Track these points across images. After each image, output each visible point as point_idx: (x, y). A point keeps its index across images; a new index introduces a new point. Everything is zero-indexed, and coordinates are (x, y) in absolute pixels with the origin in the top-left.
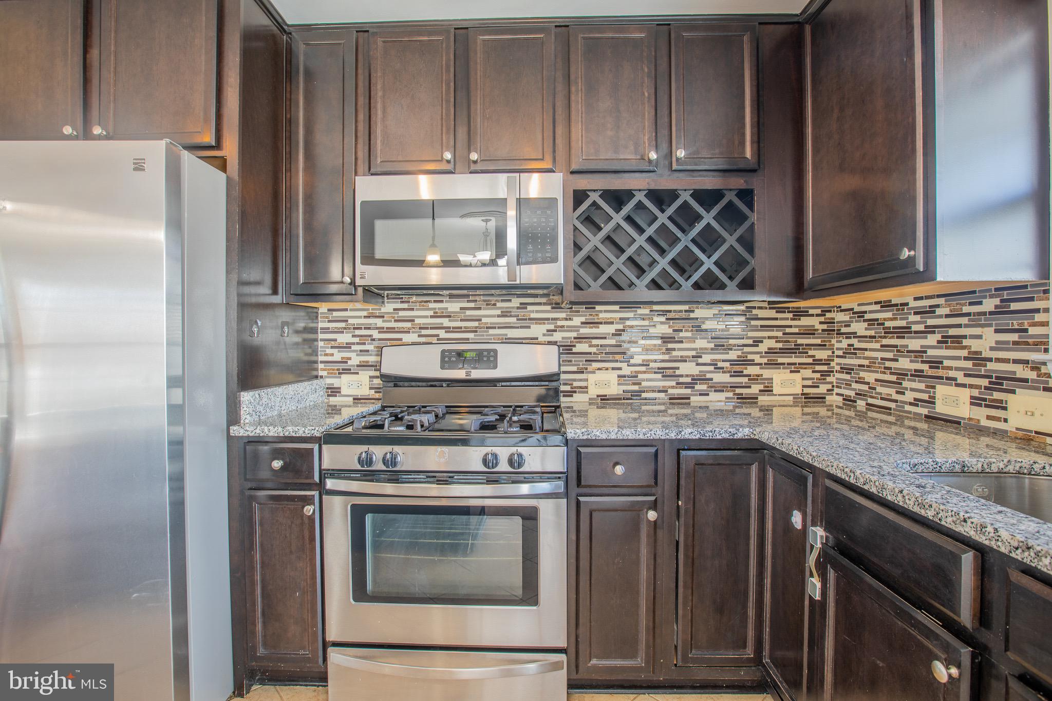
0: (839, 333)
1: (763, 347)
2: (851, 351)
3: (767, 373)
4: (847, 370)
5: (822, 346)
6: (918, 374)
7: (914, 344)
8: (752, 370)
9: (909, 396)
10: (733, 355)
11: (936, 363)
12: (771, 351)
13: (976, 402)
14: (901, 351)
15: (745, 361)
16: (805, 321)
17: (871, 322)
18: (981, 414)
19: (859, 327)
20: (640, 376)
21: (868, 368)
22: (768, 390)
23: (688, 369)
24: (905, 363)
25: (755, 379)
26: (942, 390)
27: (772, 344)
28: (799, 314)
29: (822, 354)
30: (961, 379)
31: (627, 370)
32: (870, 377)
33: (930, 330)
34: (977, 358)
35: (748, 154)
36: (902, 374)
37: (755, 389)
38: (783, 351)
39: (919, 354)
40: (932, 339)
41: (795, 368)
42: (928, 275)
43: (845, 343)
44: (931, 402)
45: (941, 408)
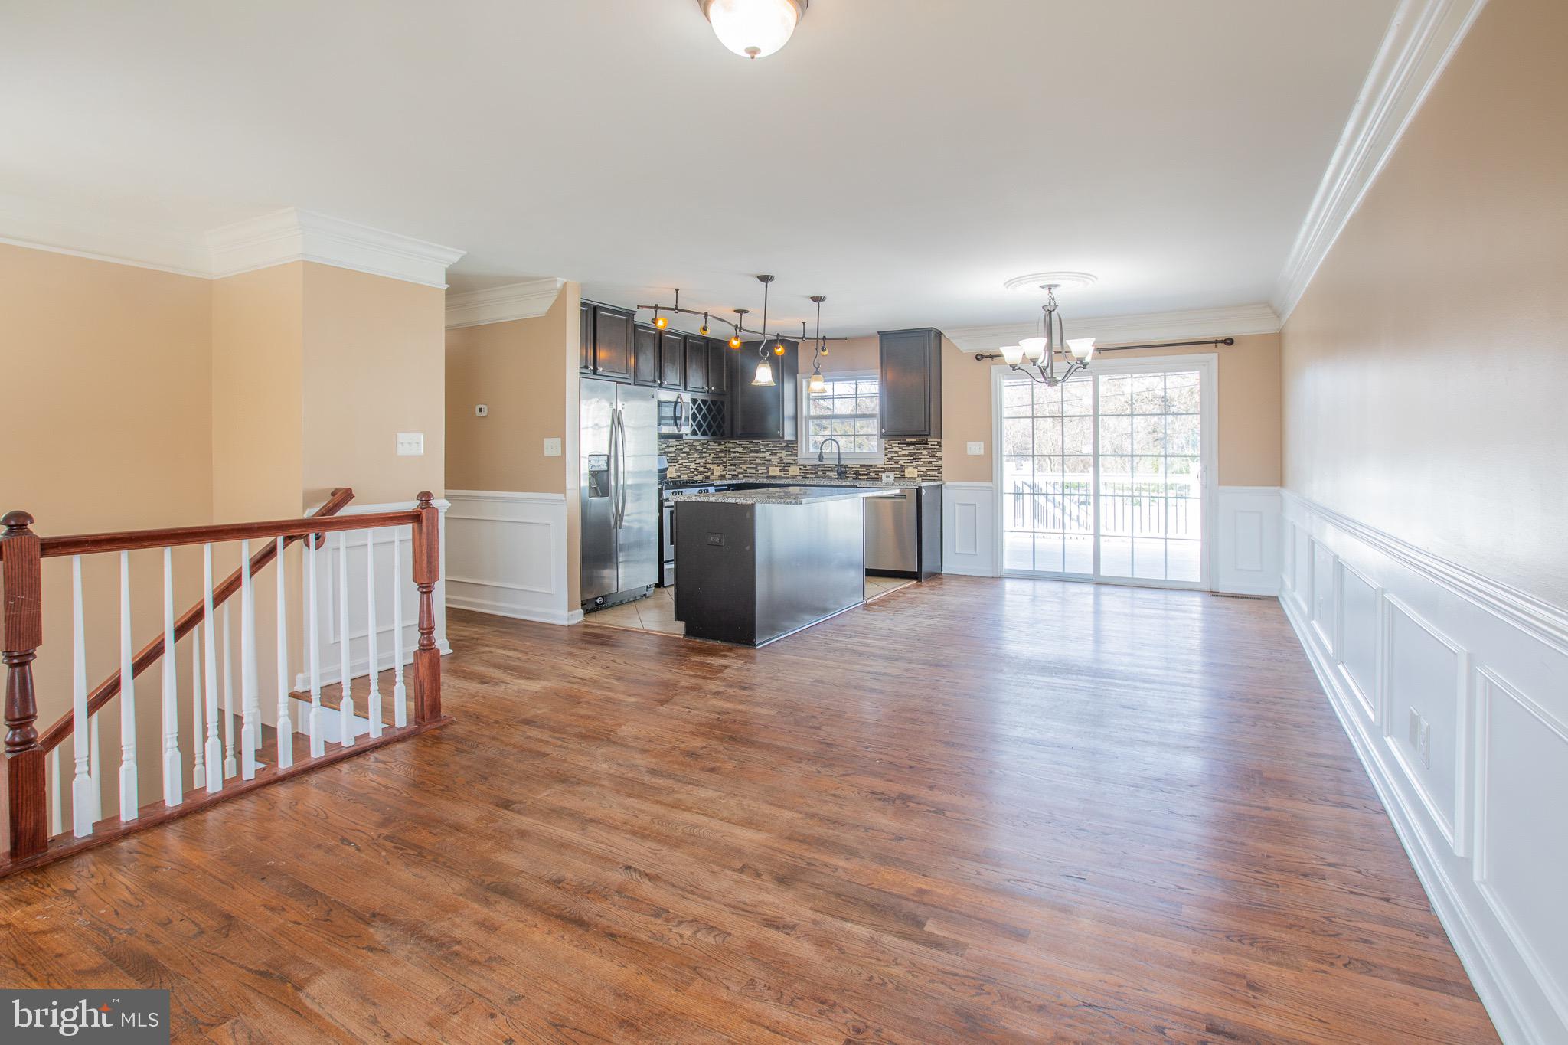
0: (729, 451)
1: (711, 457)
2: (735, 458)
3: (712, 467)
4: (731, 465)
5: (724, 457)
6: (763, 464)
7: (762, 455)
8: (708, 466)
9: (760, 471)
10: (704, 460)
11: (769, 461)
12: (713, 458)
13: (781, 470)
14: (757, 457)
15: (706, 463)
16: (721, 447)
17: (745, 448)
18: (782, 473)
19: (740, 450)
20: (681, 469)
21: (744, 464)
22: (712, 474)
23: (693, 465)
24: (758, 461)
25: (709, 469)
26: (771, 468)
27: (713, 455)
28: (720, 444)
29: (724, 459)
30: (777, 465)
31: (677, 467)
32: (745, 467)
33: (767, 451)
34: (781, 459)
35: (725, 389)
36: (757, 465)
37: (710, 473)
38: (716, 458)
39: (764, 458)
40: (768, 454)
41: (719, 465)
42: (783, 437)
43: (733, 455)
44: (768, 472)
45: (771, 474)
